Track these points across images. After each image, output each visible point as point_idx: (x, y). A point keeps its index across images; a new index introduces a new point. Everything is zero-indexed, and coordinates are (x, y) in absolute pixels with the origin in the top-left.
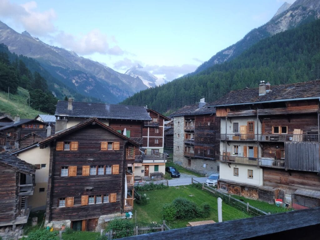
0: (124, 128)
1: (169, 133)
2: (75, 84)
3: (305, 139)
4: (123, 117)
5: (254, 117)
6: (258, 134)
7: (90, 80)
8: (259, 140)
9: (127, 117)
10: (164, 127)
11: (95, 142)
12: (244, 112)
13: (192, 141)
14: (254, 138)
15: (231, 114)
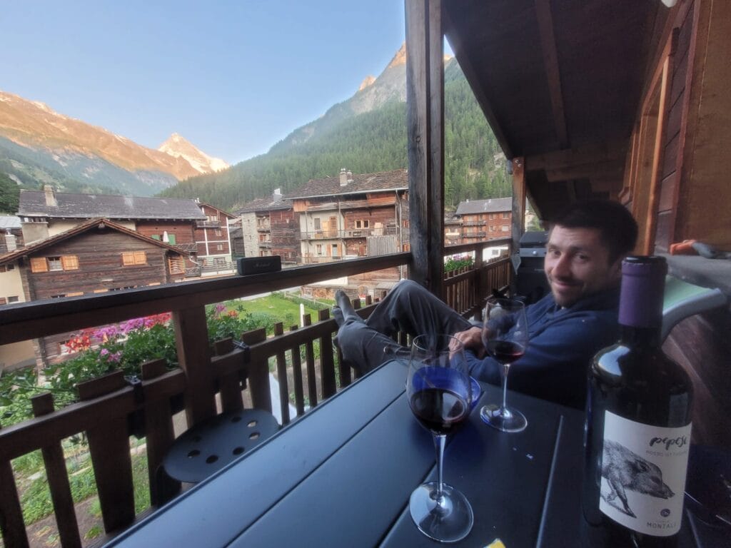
0: (163, 232)
1: (238, 235)
2: (61, 163)
3: (385, 233)
4: (159, 215)
5: (336, 210)
6: (341, 230)
7: (92, 158)
8: (343, 237)
9: (167, 215)
10: (228, 227)
11: (110, 254)
12: (325, 206)
13: (269, 244)
14: (337, 234)
15: (311, 208)
